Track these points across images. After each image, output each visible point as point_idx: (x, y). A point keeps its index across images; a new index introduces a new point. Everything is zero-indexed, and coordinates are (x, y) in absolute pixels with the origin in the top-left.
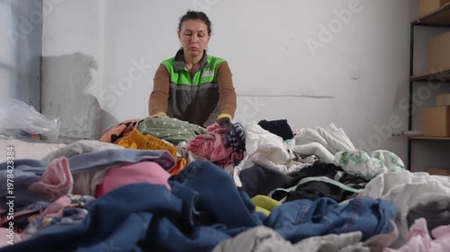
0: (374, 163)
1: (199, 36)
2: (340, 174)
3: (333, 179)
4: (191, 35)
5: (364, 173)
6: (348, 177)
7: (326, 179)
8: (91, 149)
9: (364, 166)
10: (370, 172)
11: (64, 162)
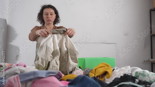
0: (152, 75)
1: (51, 14)
2: (137, 80)
3: (134, 83)
4: (47, 15)
5: (148, 81)
6: (142, 82)
7: (131, 83)
8: (24, 71)
9: (147, 77)
10: (151, 80)
11: (17, 77)
